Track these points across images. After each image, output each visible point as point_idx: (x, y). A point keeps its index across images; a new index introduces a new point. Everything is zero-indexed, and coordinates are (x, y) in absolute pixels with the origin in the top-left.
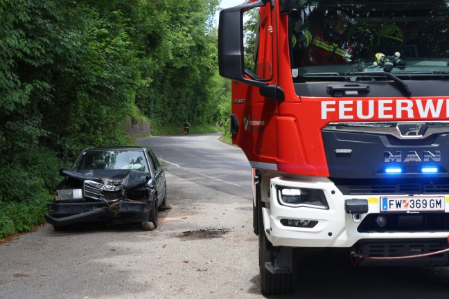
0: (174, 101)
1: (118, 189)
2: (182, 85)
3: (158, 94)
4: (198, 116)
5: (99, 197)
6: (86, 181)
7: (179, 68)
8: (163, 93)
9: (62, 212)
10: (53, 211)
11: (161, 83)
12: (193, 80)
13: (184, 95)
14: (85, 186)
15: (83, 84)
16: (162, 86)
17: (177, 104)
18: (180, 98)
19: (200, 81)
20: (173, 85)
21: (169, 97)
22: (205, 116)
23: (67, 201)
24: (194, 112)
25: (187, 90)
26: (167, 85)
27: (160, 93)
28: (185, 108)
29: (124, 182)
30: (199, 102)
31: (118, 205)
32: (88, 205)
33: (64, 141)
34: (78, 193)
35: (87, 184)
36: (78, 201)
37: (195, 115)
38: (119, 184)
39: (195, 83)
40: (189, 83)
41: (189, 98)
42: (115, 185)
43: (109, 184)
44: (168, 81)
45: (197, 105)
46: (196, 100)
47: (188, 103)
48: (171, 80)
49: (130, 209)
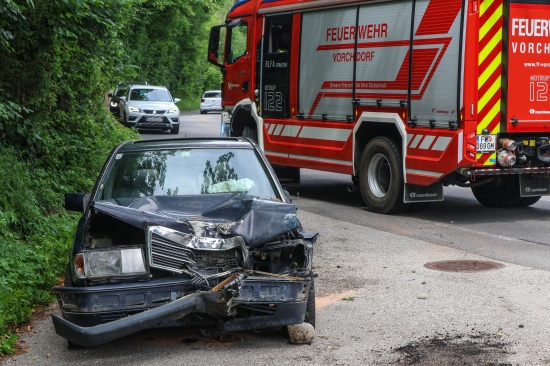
0: (151, 61)
1: (229, 245)
2: (163, 35)
3: (129, 50)
4: (183, 84)
5: (184, 266)
6: (152, 229)
7: (161, 8)
8: (136, 48)
9: (96, 308)
10: (72, 306)
11: (134, 31)
12: (178, 28)
13: (165, 49)
14: (150, 241)
15: (64, 13)
16: (134, 37)
17: (155, 65)
18: (159, 55)
19: (188, 30)
20: (150, 36)
21: (144, 55)
22: (193, 85)
23: (108, 281)
24: (178, 78)
25: (170, 43)
26: (143, 35)
27: (131, 47)
28: (167, 71)
29: (244, 228)
30: (185, 63)
31: (235, 286)
32: (160, 287)
33: (29, 127)
34: (132, 260)
35: (155, 236)
36: (137, 278)
37: (179, 83)
38: (232, 234)
39: (181, 33)
40: (173, 32)
41: (172, 57)
42: (222, 236)
43: (207, 233)
44: (143, 29)
45: (182, 67)
46: (180, 60)
47: (171, 64)
48: (147, 26)
49: (264, 295)
